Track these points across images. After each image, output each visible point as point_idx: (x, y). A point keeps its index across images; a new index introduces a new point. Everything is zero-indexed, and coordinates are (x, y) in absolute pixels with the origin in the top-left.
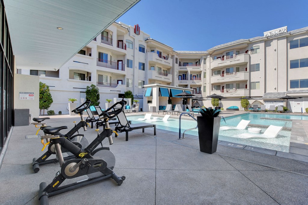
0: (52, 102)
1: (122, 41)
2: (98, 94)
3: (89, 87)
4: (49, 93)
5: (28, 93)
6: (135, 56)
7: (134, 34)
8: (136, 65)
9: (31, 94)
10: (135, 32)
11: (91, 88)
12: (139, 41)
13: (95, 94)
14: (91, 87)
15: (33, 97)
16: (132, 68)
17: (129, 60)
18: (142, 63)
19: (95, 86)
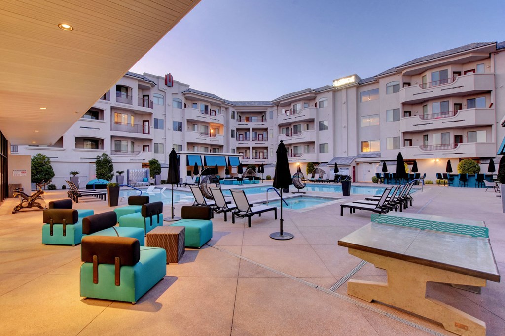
0: (54, 175)
1: (148, 96)
2: (111, 164)
3: (99, 157)
4: (51, 166)
5: (20, 170)
6: (167, 114)
7: (165, 87)
8: (169, 125)
9: (23, 171)
10: (166, 84)
11: (102, 158)
12: (172, 94)
13: (106, 165)
14: (102, 156)
15: (25, 174)
16: (163, 129)
17: (158, 119)
18: (178, 122)
19: (107, 156)
